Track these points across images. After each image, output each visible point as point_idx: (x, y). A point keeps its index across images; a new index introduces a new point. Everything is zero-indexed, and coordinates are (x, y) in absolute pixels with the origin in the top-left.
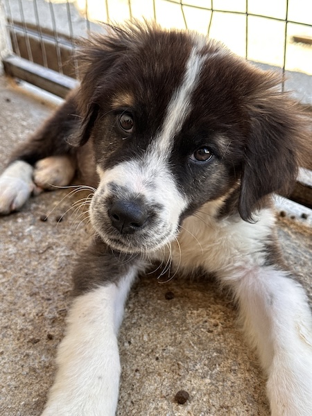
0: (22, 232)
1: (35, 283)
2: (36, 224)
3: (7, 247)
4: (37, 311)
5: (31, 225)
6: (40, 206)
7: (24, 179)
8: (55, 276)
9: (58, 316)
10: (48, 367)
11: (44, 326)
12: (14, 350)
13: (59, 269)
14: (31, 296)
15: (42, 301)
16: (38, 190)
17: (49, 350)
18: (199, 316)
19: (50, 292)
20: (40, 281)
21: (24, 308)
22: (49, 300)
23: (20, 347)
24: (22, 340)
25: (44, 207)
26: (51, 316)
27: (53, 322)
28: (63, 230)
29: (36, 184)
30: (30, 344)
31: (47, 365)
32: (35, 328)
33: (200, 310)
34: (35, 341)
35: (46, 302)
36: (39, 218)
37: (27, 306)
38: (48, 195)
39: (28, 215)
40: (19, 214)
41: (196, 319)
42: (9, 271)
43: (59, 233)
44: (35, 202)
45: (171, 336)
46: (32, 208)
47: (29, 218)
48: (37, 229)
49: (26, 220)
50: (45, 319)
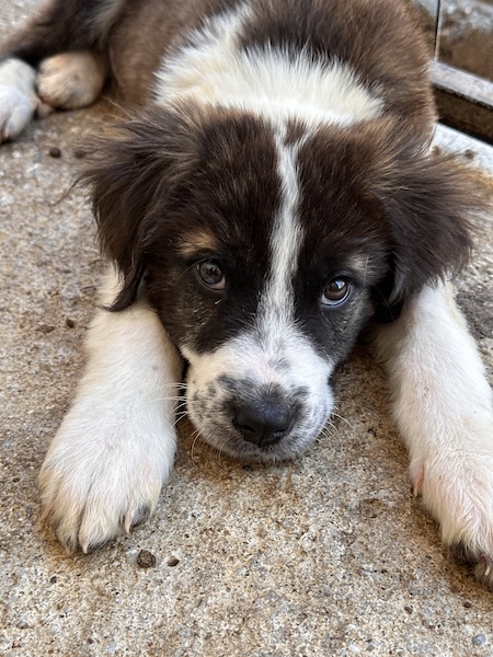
0: (22, 174)
1: (45, 247)
2: (43, 161)
4: (49, 288)
5: (35, 162)
6: (49, 134)
7: (22, 90)
8: (75, 238)
9: (81, 295)
10: (68, 365)
11: (61, 308)
12: (16, 341)
13: (81, 228)
14: (39, 266)
15: (57, 274)
16: (45, 109)
17: (68, 341)
19: (69, 261)
20: (52, 245)
21: (29, 283)
22: (67, 272)
23: (24, 337)
24: (26, 328)
25: (55, 135)
26: (71, 295)
27: (75, 303)
29: (42, 99)
30: (41, 333)
31: (67, 361)
32: (46, 311)
34: (48, 330)
35: (63, 275)
36: (47, 152)
37: (33, 280)
38: (61, 117)
39: (31, 147)
40: (15, 146)
44: (40, 128)
46: (36, 137)
47: (32, 152)
48: (44, 169)
49: (27, 155)
50: (62, 299)
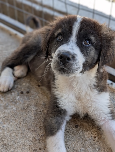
0: (16, 100)
1: (28, 124)
2: (20, 95)
3: (12, 107)
4: (32, 137)
5: (18, 96)
6: (18, 86)
8: (34, 120)
9: (40, 138)
11: (37, 143)
13: (34, 116)
14: (28, 130)
15: (33, 132)
18: (89, 134)
19: (34, 128)
22: (35, 131)
24: (31, 150)
25: (20, 86)
26: (38, 138)
28: (31, 98)
29: (15, 77)
32: (34, 144)
33: (89, 131)
34: (36, 150)
35: (34, 132)
36: (20, 92)
37: (28, 135)
39: (15, 91)
40: (12, 91)
41: (88, 135)
42: (16, 119)
43: (30, 99)
45: (82, 144)
46: (16, 87)
48: (21, 98)
49: (15, 93)
50: (36, 140)
